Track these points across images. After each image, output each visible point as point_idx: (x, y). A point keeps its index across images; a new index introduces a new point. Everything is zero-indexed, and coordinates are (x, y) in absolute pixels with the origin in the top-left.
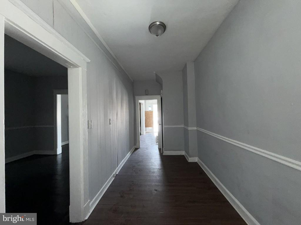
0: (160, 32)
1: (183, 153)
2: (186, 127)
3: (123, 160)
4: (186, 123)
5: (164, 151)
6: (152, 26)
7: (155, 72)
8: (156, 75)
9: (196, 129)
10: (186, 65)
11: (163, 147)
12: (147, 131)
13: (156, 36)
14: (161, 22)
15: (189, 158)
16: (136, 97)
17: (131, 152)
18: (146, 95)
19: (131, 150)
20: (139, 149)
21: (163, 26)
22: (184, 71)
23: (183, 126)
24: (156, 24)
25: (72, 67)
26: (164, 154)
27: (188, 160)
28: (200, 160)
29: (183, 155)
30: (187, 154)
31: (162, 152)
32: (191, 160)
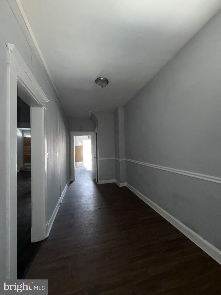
0: (104, 85)
1: (114, 181)
2: (117, 159)
3: (63, 192)
4: (117, 156)
5: (99, 180)
6: (97, 80)
7: (91, 112)
8: (92, 114)
9: (125, 160)
10: (117, 108)
11: (97, 178)
12: (77, 166)
13: (101, 87)
14: (105, 78)
15: (120, 184)
16: (72, 133)
17: (68, 184)
18: (81, 131)
19: (68, 183)
20: (74, 182)
21: (106, 81)
22: (115, 113)
23: (114, 158)
24: (101, 79)
25: (36, 106)
26: (98, 183)
27: (119, 185)
28: (128, 184)
29: (115, 183)
30: (119, 181)
31: (97, 182)
32: (122, 185)
